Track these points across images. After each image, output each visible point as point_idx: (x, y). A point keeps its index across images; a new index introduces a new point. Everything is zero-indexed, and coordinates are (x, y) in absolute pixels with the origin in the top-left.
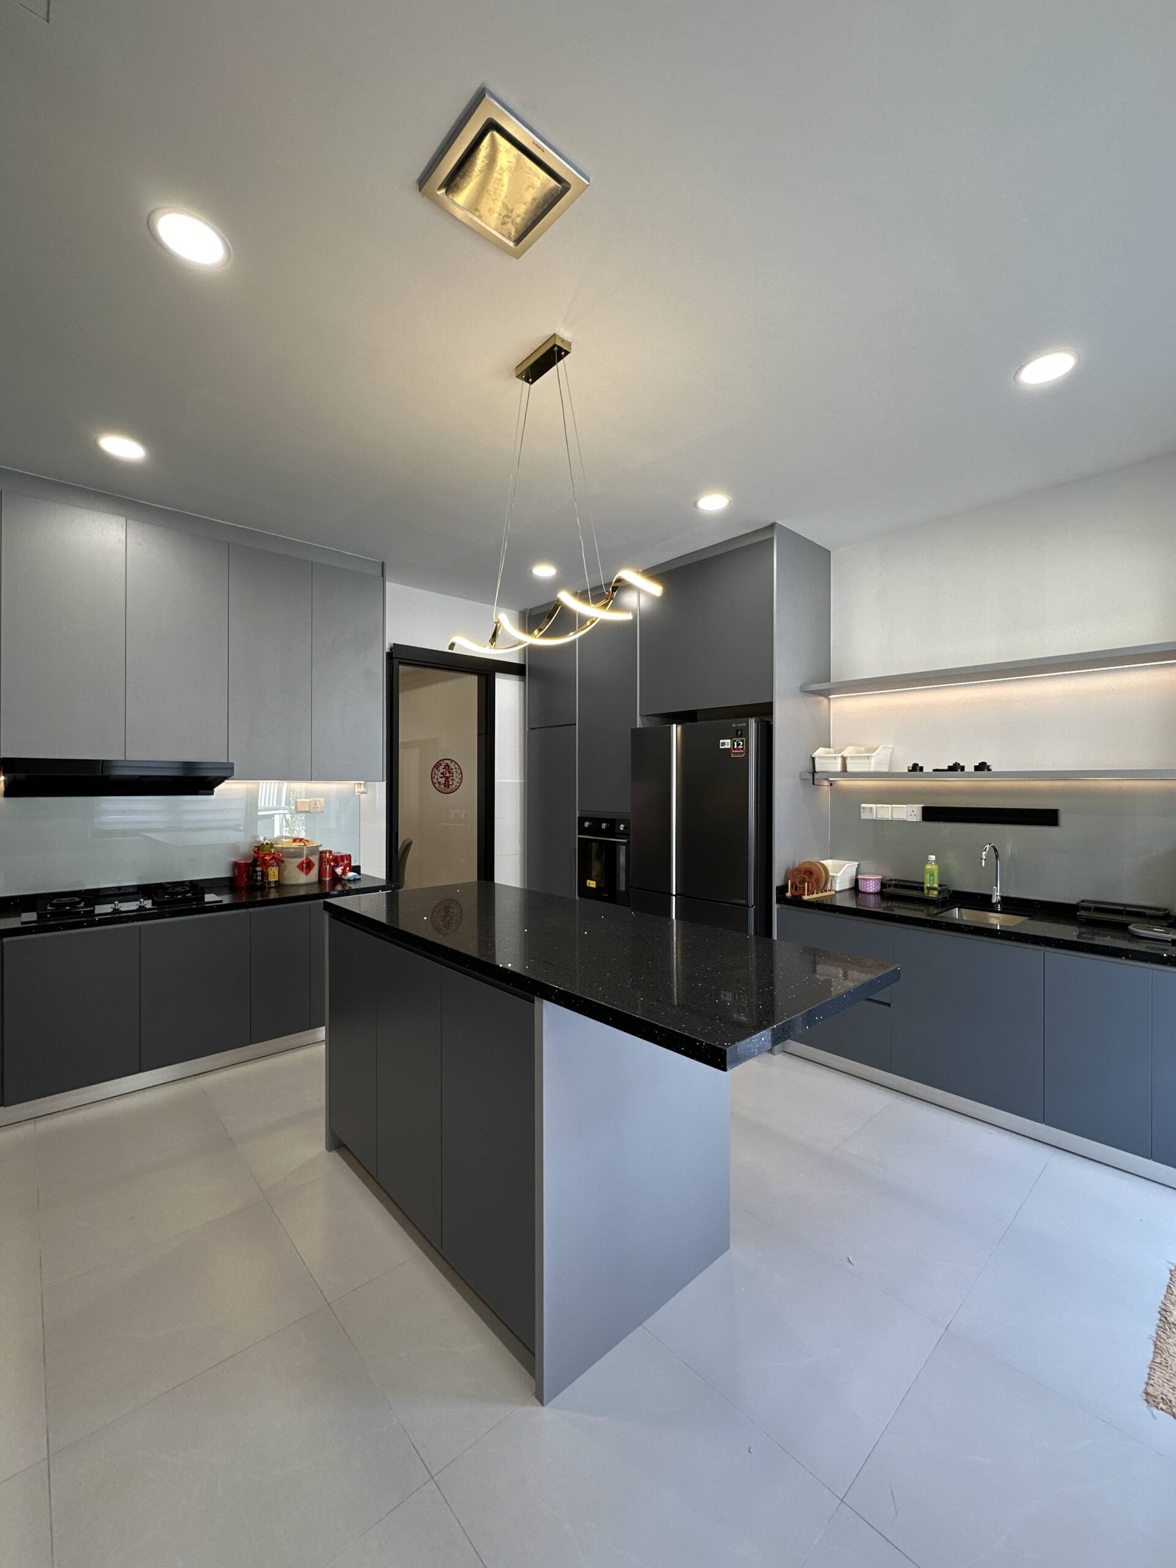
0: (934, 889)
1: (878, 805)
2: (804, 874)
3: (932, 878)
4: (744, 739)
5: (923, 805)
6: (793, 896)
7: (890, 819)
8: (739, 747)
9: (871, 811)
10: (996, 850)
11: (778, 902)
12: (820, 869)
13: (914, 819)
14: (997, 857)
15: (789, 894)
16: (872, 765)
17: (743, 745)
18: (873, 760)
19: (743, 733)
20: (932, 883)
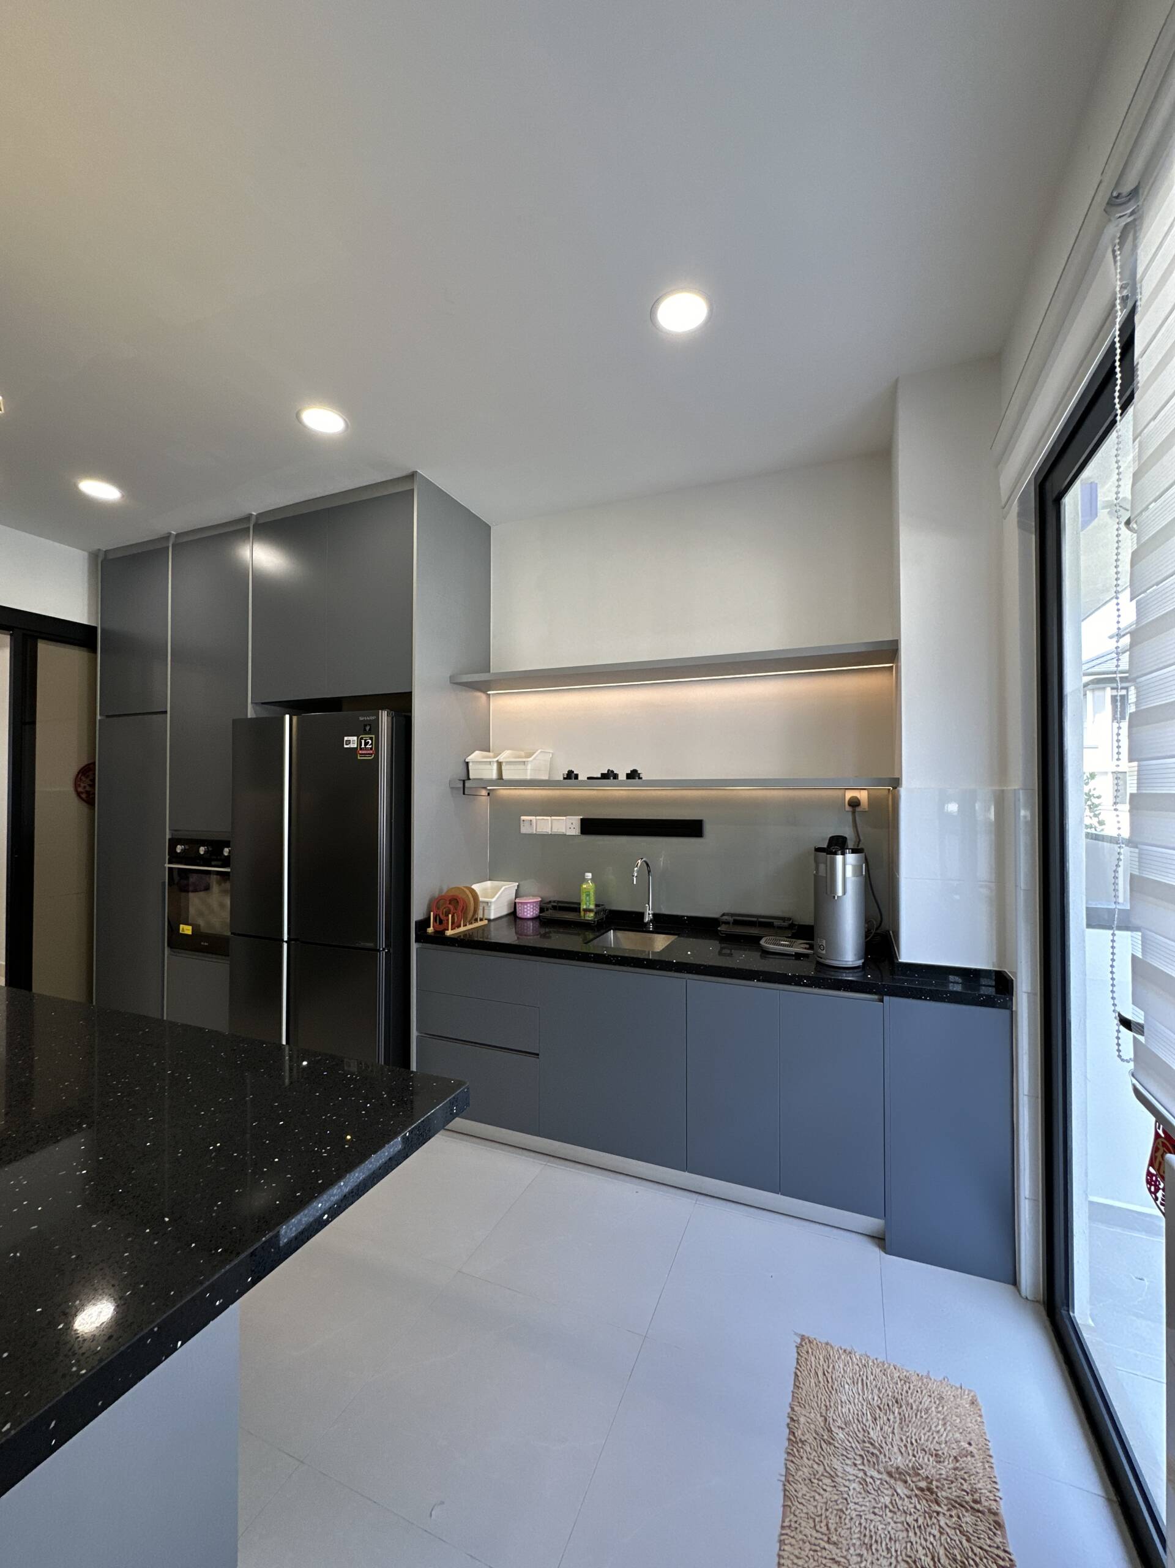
0: (590, 911)
1: (538, 818)
2: (450, 904)
3: (588, 898)
4: (373, 736)
5: (581, 817)
6: (436, 932)
7: (550, 833)
8: (367, 746)
9: (531, 824)
10: (647, 865)
11: (417, 941)
12: (468, 896)
13: (573, 833)
14: (649, 872)
15: (430, 930)
16: (529, 772)
17: (372, 744)
18: (529, 767)
19: (372, 729)
20: (588, 904)
